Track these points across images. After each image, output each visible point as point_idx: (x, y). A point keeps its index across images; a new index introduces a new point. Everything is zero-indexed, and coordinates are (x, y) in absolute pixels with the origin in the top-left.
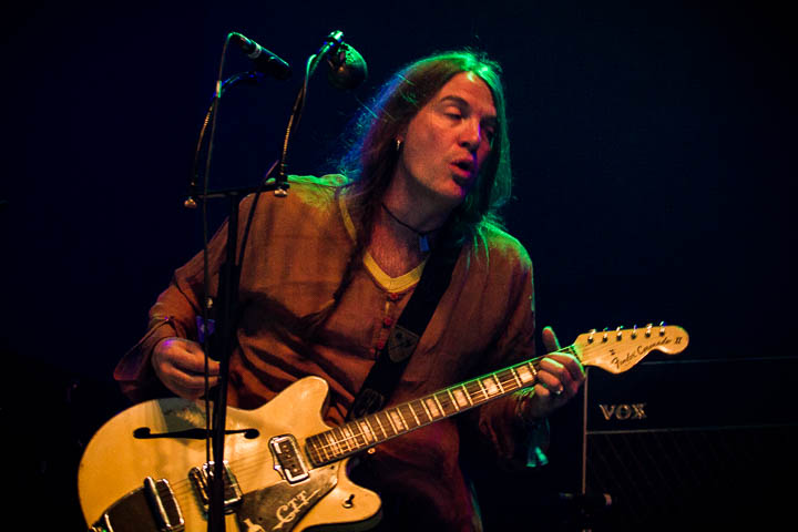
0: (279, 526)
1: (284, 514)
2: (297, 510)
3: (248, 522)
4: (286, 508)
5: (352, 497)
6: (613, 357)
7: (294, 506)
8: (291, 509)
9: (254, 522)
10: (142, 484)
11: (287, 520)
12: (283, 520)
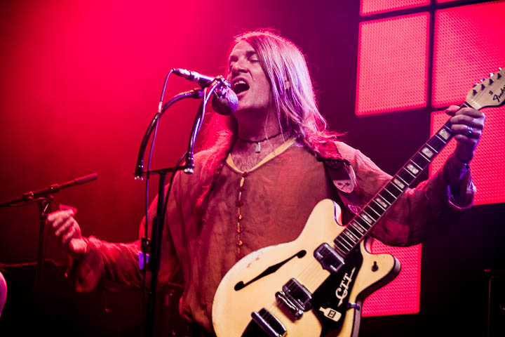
0: (341, 302)
1: (340, 294)
2: (347, 287)
3: (322, 309)
4: (340, 290)
5: (375, 263)
6: (493, 95)
7: (344, 285)
8: (343, 288)
9: (325, 308)
10: (251, 318)
11: (344, 296)
12: (341, 298)
